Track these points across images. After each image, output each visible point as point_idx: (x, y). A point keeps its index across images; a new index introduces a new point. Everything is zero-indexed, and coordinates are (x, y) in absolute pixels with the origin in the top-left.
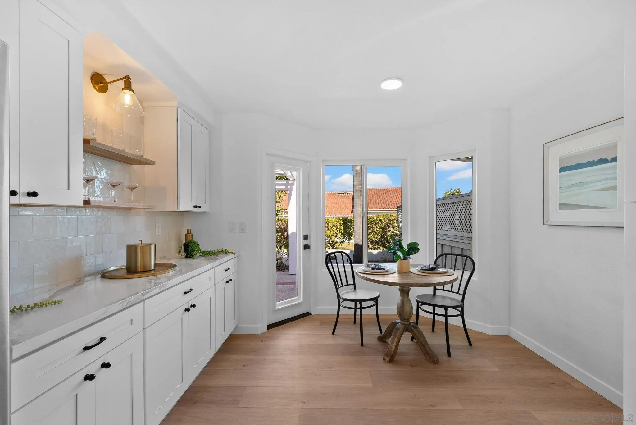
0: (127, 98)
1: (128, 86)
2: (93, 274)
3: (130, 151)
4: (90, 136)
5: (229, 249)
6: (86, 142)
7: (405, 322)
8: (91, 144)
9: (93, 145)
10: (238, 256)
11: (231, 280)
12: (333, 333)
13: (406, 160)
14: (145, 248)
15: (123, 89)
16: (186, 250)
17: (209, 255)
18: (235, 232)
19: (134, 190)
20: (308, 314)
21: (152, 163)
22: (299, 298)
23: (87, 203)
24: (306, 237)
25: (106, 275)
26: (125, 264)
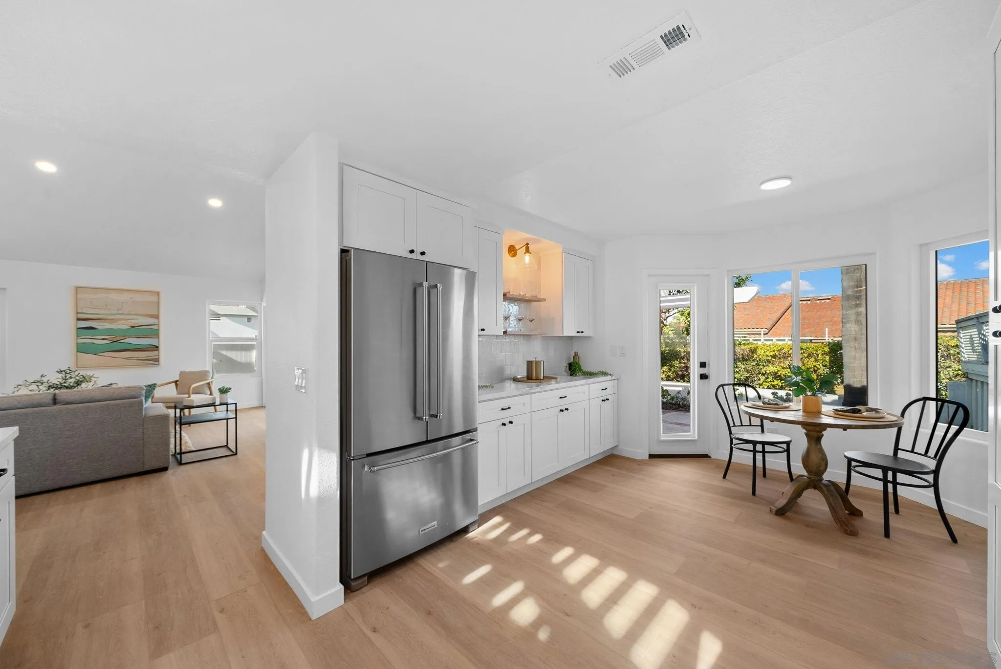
0: (527, 258)
1: (528, 250)
2: (509, 379)
3: (529, 295)
4: (506, 291)
5: (609, 371)
6: (505, 295)
7: (812, 476)
8: (507, 296)
9: (509, 296)
10: (618, 379)
11: (608, 399)
12: (724, 477)
13: (875, 254)
14: (537, 363)
15: (525, 253)
16: (570, 369)
17: (590, 374)
18: (616, 356)
19: (533, 321)
20: (706, 456)
21: (545, 300)
22: (693, 434)
23: (505, 332)
24: (703, 365)
25: (515, 380)
26: (526, 375)
